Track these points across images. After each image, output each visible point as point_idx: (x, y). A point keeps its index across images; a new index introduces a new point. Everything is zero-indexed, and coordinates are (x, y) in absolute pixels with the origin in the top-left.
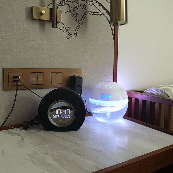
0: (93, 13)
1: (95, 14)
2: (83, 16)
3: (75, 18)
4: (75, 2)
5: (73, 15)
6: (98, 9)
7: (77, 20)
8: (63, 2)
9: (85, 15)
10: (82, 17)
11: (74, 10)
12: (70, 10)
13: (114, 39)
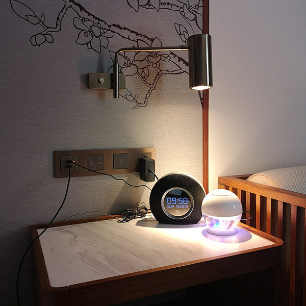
0: (170, 72)
1: (173, 73)
2: (156, 77)
3: (145, 81)
4: (143, 60)
5: (142, 77)
6: (178, 66)
7: (147, 83)
8: (129, 62)
9: (158, 76)
10: (155, 80)
11: (143, 71)
12: (137, 72)
13: (202, 104)
